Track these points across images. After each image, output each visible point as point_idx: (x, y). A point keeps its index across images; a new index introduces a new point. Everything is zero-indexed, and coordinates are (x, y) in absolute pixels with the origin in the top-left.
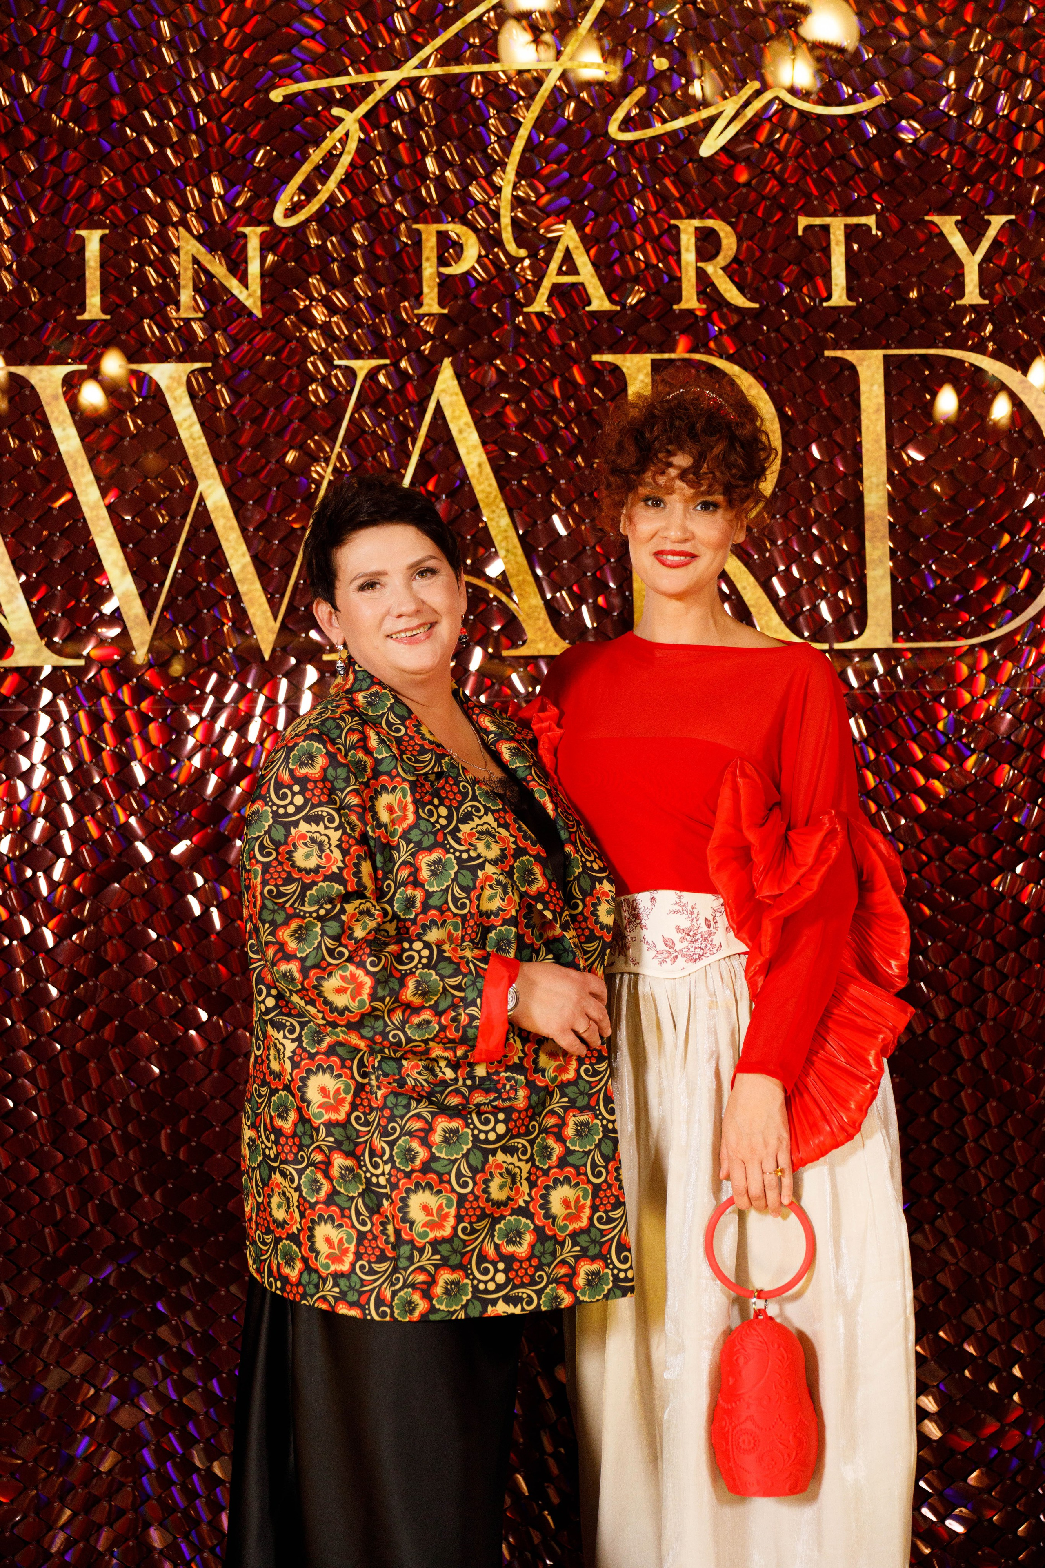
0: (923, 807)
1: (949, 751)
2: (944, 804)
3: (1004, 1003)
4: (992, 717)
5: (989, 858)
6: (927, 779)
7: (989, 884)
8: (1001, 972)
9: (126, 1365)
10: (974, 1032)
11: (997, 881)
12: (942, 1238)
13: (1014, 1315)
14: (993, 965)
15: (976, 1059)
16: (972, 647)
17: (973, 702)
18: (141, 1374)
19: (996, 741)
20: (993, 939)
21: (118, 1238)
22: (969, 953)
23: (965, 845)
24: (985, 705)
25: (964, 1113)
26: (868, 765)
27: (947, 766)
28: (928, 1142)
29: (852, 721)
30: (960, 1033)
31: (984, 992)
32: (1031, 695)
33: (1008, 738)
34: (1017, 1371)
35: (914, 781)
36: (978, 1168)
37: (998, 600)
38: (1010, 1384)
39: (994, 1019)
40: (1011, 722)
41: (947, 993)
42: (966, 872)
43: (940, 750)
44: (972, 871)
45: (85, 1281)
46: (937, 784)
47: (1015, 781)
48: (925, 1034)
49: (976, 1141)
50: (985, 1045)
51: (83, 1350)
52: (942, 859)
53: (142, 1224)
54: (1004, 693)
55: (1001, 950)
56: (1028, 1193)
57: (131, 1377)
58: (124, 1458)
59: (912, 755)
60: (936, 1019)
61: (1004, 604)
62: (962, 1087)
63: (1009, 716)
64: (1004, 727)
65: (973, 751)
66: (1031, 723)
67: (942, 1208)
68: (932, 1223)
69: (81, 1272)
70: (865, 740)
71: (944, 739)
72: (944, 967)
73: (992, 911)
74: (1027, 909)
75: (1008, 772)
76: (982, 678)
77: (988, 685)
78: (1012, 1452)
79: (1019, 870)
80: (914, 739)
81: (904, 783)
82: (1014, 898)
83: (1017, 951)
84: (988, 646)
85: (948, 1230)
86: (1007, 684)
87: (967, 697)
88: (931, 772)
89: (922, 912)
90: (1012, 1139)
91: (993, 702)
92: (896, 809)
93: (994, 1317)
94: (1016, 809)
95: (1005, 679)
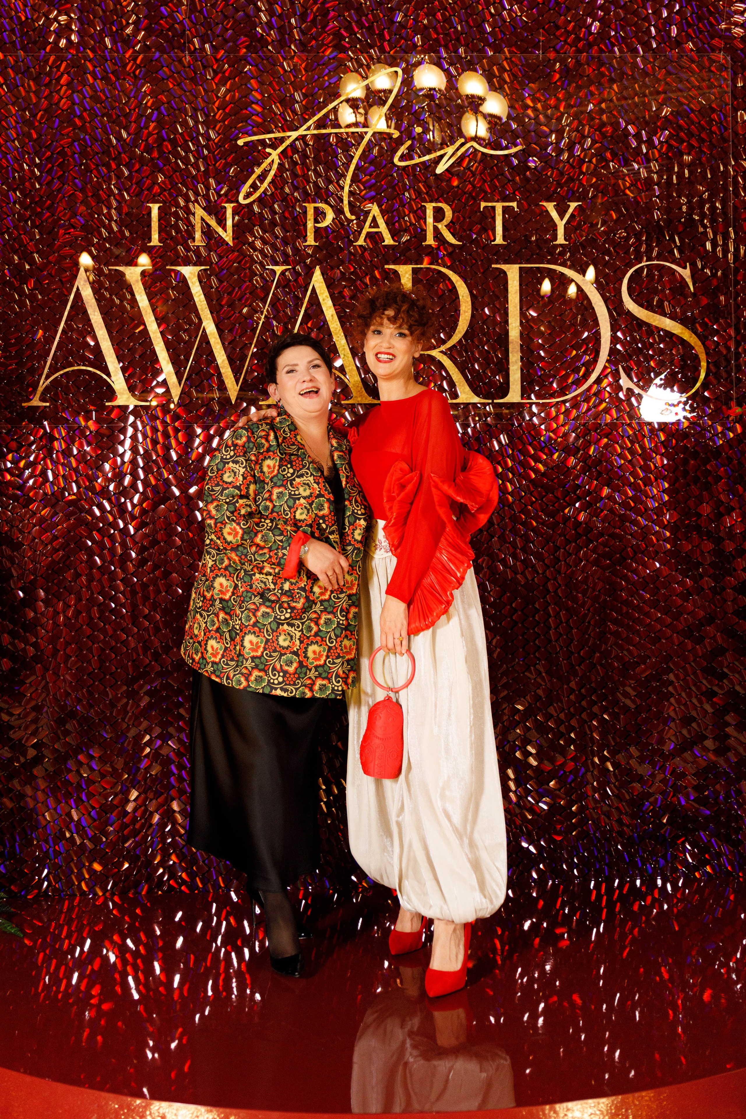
0: (534, 476)
1: (546, 450)
2: (544, 475)
3: (568, 566)
4: (566, 435)
5: (564, 500)
6: (535, 463)
7: (563, 512)
8: (568, 552)
9: (164, 725)
10: (555, 579)
11: (567, 511)
12: (539, 674)
13: (572, 710)
14: (565, 549)
15: (556, 592)
16: (558, 402)
17: (557, 428)
18: (171, 730)
19: (568, 446)
20: (565, 537)
21: (162, 668)
22: (553, 543)
23: (553, 493)
24: (563, 429)
25: (550, 616)
26: (508, 456)
27: (545, 457)
28: (533, 629)
29: (501, 436)
30: (549, 580)
31: (560, 561)
32: (584, 425)
33: (573, 444)
34: (572, 735)
35: (530, 464)
36: (556, 641)
37: (570, 381)
38: (570, 741)
39: (565, 574)
40: (575, 437)
41: (543, 562)
42: (553, 506)
43: (542, 450)
44: (556, 505)
45: (147, 687)
46: (540, 466)
47: (577, 464)
48: (533, 580)
49: (555, 629)
50: (560, 585)
51: (145, 719)
52: (542, 500)
53: (173, 661)
54: (572, 424)
55: (568, 542)
56: (579, 653)
57: (167, 731)
58: (163, 769)
59: (529, 452)
60: (538, 573)
61: (573, 383)
62: (549, 604)
63: (574, 435)
64: (571, 439)
65: (557, 451)
66: (584, 438)
67: (539, 660)
68: (534, 666)
69: (145, 683)
70: (507, 445)
71: (544, 445)
72: (542, 549)
73: (564, 524)
74: (581, 523)
75: (572, 461)
76: (562, 416)
77: (564, 420)
78: (570, 772)
79: (577, 505)
80: (530, 445)
81: (525, 465)
82: (575, 518)
83: (576, 543)
84: (564, 402)
85: (542, 670)
86: (573, 420)
87: (555, 425)
88: (538, 460)
89: (532, 524)
90: (572, 628)
91: (567, 428)
92: (521, 476)
93: (562, 710)
94: (577, 477)
95: (572, 418)
